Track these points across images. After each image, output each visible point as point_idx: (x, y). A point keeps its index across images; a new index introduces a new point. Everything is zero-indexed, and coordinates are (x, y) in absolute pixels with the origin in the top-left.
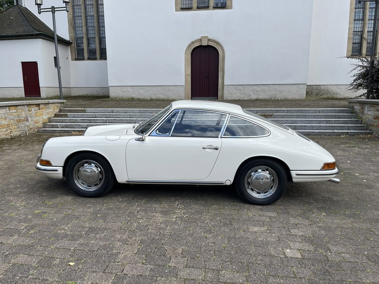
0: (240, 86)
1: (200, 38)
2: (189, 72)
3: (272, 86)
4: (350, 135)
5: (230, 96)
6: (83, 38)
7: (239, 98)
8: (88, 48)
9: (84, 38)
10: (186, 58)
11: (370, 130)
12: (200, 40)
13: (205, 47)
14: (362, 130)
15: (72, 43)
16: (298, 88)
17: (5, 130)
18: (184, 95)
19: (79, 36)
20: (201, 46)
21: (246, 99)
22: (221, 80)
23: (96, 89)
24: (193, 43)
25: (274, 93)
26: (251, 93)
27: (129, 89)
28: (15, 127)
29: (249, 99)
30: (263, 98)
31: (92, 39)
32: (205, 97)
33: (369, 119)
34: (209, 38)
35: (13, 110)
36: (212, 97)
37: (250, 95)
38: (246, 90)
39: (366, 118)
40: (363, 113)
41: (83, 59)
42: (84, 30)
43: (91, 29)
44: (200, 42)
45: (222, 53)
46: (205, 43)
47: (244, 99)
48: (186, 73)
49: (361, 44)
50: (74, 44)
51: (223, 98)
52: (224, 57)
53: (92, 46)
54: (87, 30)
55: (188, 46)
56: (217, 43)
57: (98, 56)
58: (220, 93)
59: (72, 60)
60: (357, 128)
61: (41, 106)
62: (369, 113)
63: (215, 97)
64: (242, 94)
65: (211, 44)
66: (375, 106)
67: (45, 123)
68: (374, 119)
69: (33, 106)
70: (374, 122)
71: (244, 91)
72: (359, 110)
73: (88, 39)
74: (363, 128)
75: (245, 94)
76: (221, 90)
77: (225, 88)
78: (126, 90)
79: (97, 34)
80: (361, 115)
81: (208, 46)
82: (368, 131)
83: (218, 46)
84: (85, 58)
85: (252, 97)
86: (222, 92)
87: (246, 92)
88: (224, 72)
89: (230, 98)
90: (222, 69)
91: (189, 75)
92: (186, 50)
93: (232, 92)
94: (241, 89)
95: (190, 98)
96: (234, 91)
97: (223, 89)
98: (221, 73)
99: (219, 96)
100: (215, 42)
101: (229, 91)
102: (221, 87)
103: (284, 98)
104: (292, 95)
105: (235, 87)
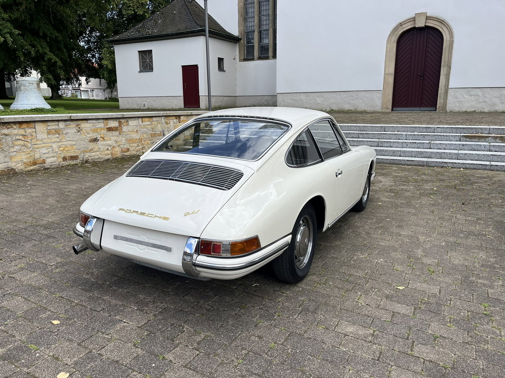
0: (478, 90)
1: (413, 15)
2: (392, 70)
5: (457, 105)
6: (254, 31)
8: (259, 45)
9: (256, 31)
10: (389, 49)
12: (414, 19)
13: (420, 29)
15: (241, 39)
17: (136, 145)
18: (380, 105)
19: (250, 29)
20: (414, 29)
21: (486, 111)
22: (444, 81)
23: (266, 98)
24: (401, 24)
26: (497, 101)
27: (303, 97)
28: (149, 142)
29: (491, 110)
31: (265, 32)
32: (411, 107)
34: (428, 15)
35: (147, 122)
36: (427, 107)
37: (494, 105)
38: (488, 96)
41: (253, 59)
42: (256, 21)
43: (265, 18)
44: (412, 22)
45: (448, 37)
46: (420, 24)
47: (483, 110)
48: (387, 72)
50: (244, 41)
51: (446, 109)
52: (452, 44)
53: (266, 41)
54: (260, 20)
55: (393, 30)
56: (442, 22)
57: (271, 54)
58: (440, 101)
59: (240, 61)
61: (182, 118)
63: (431, 107)
64: (481, 102)
65: (431, 24)
67: (186, 140)
69: (172, 118)
71: (485, 97)
73: (260, 32)
75: (485, 102)
76: (443, 96)
77: (450, 92)
78: (298, 98)
79: (271, 25)
81: (427, 28)
83: (443, 26)
84: (255, 57)
85: (497, 108)
86: (444, 99)
87: (486, 100)
88: (449, 67)
89: (457, 109)
90: (448, 62)
91: (391, 74)
92: (389, 36)
93: (463, 100)
94: (478, 95)
95: (389, 109)
96: (466, 98)
97: (447, 95)
98: (445, 69)
99: (438, 106)
100: (437, 21)
101: (457, 98)
102: (443, 91)
105: (468, 92)
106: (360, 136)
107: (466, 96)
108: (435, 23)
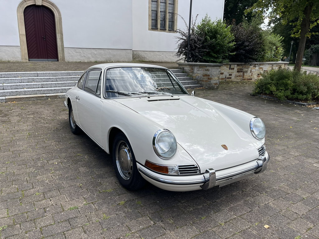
0: (80, 49)
2: (24, 32)
3: (106, 50)
4: (192, 88)
5: (71, 58)
7: (79, 61)
10: (19, 17)
11: (200, 84)
13: (39, 6)
14: (195, 84)
16: (126, 52)
18: (20, 56)
21: (86, 61)
22: (60, 43)
25: (108, 56)
26: (90, 56)
29: (89, 61)
30: (100, 60)
32: (41, 58)
33: (199, 76)
36: (51, 58)
37: (89, 58)
39: (196, 76)
40: (193, 72)
45: (58, 15)
46: (39, 3)
47: (84, 61)
48: (21, 33)
49: (156, 20)
51: (65, 61)
52: (61, 20)
55: (20, 4)
56: (53, 4)
58: (60, 55)
60: (193, 83)
62: (198, 72)
63: (55, 58)
64: (82, 56)
65: (46, 4)
66: (204, 67)
68: (203, 76)
70: (203, 79)
71: (84, 54)
72: (190, 70)
74: (195, 83)
75: (85, 56)
76: (61, 52)
77: (65, 50)
80: (191, 74)
81: (43, 6)
82: (199, 85)
83: (53, 7)
85: (91, 60)
86: (62, 54)
87: (85, 55)
88: (62, 34)
89: (71, 60)
90: (60, 31)
91: (24, 35)
92: (18, 8)
93: (73, 55)
94: (80, 52)
95: (27, 59)
96: (74, 54)
97: (64, 52)
98: (59, 36)
99: (59, 58)
100: (49, 3)
101: (70, 54)
102: (61, 49)
103: (117, 60)
104: (123, 59)
105: (75, 50)
106: (58, 80)
107: (74, 52)
108: (48, 4)
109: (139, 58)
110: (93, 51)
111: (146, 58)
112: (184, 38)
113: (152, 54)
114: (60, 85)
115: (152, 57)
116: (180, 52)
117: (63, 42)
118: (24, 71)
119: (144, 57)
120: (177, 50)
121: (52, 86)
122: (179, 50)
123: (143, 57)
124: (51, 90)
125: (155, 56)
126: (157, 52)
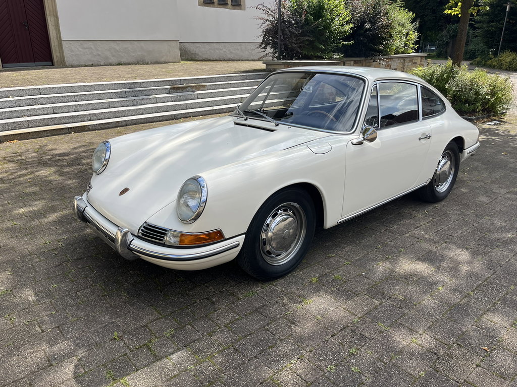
0: (90, 43)
3: (136, 43)
5: (75, 59)
16: (170, 46)
21: (102, 64)
22: (54, 31)
25: (140, 54)
26: (108, 54)
30: (126, 61)
32: (23, 62)
36: (41, 61)
37: (107, 58)
38: (100, 49)
47: (99, 64)
51: (64, 63)
58: (56, 55)
63: (46, 61)
64: (95, 56)
75: (99, 55)
76: (57, 49)
77: (64, 43)
85: (111, 61)
86: (60, 52)
87: (100, 53)
88: (56, 17)
89: (75, 63)
90: (53, 11)
93: (78, 53)
94: (91, 48)
95: (0, 65)
96: (81, 51)
97: (62, 48)
98: (52, 20)
99: (55, 60)
101: (72, 51)
102: (56, 44)
103: (155, 61)
104: (165, 57)
105: (82, 44)
107: (81, 49)
109: (185, 54)
110: (113, 45)
111: (198, 55)
112: (271, 18)
113: (207, 47)
114: (83, 108)
115: (208, 52)
116: (265, 43)
117: (59, 31)
118: (14, 87)
119: (194, 52)
120: (260, 40)
121: (71, 110)
122: (263, 40)
123: (192, 54)
124: (72, 117)
125: (212, 51)
126: (215, 45)
